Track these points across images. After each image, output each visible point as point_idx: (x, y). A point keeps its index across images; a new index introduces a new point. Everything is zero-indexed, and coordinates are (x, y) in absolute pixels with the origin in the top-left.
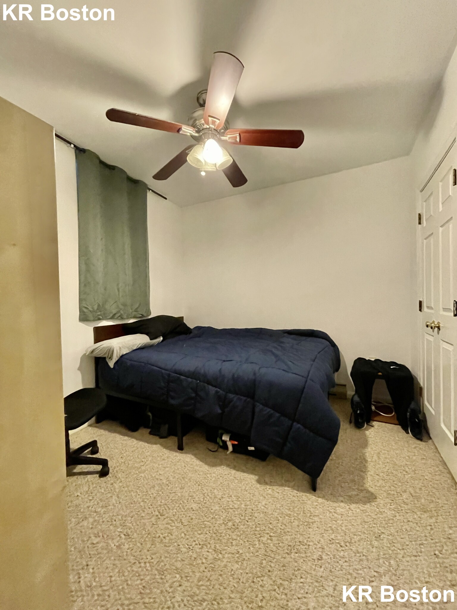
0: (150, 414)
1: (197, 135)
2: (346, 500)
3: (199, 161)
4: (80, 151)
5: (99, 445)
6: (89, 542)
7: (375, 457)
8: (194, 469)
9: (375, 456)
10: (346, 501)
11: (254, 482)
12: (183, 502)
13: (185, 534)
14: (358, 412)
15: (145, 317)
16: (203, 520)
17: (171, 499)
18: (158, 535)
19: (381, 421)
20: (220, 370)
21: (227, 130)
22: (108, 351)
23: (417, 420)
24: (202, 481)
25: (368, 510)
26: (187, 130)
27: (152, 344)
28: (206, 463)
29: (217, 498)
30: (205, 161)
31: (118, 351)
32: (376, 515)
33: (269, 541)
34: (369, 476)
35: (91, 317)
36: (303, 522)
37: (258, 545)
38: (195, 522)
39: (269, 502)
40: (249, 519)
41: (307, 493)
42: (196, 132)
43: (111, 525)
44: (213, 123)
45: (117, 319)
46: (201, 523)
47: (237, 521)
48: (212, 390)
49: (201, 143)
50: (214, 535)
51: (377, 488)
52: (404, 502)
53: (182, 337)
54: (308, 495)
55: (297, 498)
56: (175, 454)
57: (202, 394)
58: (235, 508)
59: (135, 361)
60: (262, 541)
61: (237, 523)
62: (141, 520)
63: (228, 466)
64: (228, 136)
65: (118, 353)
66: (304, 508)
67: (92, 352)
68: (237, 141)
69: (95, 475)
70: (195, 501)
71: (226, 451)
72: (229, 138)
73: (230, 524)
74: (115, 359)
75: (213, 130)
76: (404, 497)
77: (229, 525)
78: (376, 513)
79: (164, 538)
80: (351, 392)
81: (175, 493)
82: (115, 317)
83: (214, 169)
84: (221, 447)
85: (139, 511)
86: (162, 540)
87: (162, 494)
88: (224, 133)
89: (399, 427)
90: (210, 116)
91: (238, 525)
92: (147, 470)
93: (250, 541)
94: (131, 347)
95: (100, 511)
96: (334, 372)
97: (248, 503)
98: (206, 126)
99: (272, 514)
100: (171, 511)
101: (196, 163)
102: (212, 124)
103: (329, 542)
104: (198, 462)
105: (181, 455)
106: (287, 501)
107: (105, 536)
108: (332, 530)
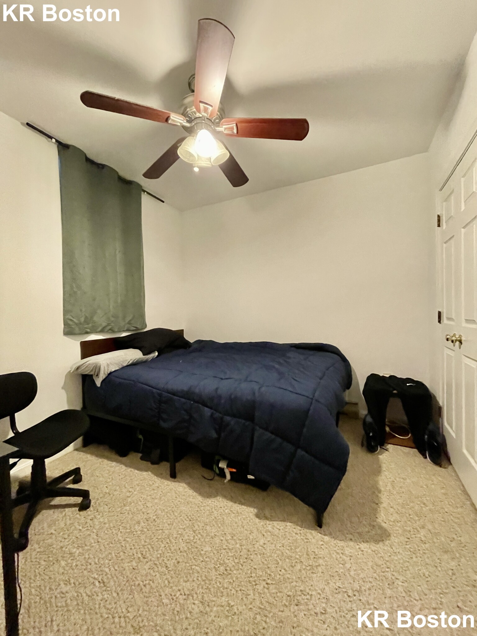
0: (140, 437)
1: (188, 125)
2: (356, 538)
3: (191, 155)
4: (63, 147)
5: (82, 473)
6: (58, 591)
7: (389, 487)
8: (187, 501)
9: (389, 484)
10: (356, 540)
11: (252, 516)
12: (170, 540)
13: (169, 582)
14: (371, 435)
15: (138, 330)
16: (191, 564)
17: (157, 538)
18: (137, 583)
19: (396, 444)
20: (217, 389)
21: (223, 119)
22: (95, 368)
23: (435, 444)
24: (193, 515)
25: (381, 551)
26: (177, 119)
27: (145, 359)
28: (200, 494)
29: (209, 536)
30: (198, 155)
31: (106, 368)
32: (390, 556)
33: (266, 590)
34: (382, 509)
35: (77, 330)
36: (305, 565)
37: (252, 595)
38: (182, 566)
39: (269, 541)
40: (244, 562)
41: (312, 530)
42: (187, 122)
43: (85, 570)
44: (206, 110)
45: (107, 332)
46: (189, 568)
47: (230, 565)
48: (207, 412)
49: (193, 134)
50: (203, 583)
51: (391, 523)
52: (421, 540)
53: (181, 351)
54: (313, 532)
55: (300, 536)
56: (166, 482)
57: (195, 416)
58: (229, 549)
59: (125, 379)
60: (258, 589)
61: (230, 567)
62: (120, 563)
63: (225, 497)
64: (224, 127)
65: (106, 371)
66: (308, 548)
67: (78, 368)
68: (233, 133)
69: (74, 509)
70: (184, 540)
71: (224, 479)
72: (225, 129)
73: (222, 568)
74: (102, 376)
75: (206, 119)
76: (422, 534)
77: (221, 570)
78: (390, 554)
79: (145, 586)
80: (363, 411)
81: (162, 530)
82: (106, 330)
83: (208, 164)
84: (218, 475)
85: (119, 553)
86: (141, 589)
87: (148, 532)
88: (219, 123)
89: (415, 450)
90: (201, 102)
91: (230, 570)
92: (134, 502)
93: (244, 591)
94: (121, 363)
95: (75, 552)
96: (344, 391)
97: (244, 542)
98: (199, 115)
99: (271, 556)
100: (156, 553)
101: (188, 158)
102: (205, 112)
103: (335, 591)
104: (191, 492)
105: (173, 483)
106: (289, 539)
107: (77, 583)
108: (339, 575)
